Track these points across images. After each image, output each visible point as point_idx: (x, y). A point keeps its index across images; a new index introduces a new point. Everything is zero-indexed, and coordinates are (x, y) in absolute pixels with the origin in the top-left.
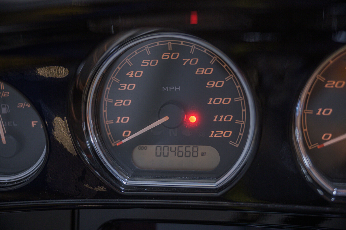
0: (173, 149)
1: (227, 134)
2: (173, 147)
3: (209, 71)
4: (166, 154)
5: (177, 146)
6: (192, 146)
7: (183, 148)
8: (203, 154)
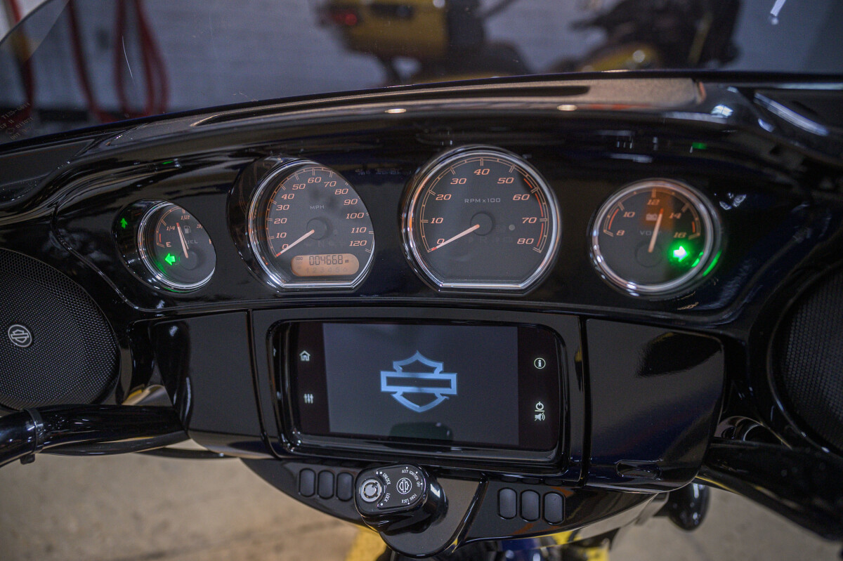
0: (323, 258)
1: (363, 243)
2: (323, 256)
3: (345, 191)
4: (318, 263)
5: (326, 255)
6: (337, 255)
7: (330, 257)
8: (347, 261)
